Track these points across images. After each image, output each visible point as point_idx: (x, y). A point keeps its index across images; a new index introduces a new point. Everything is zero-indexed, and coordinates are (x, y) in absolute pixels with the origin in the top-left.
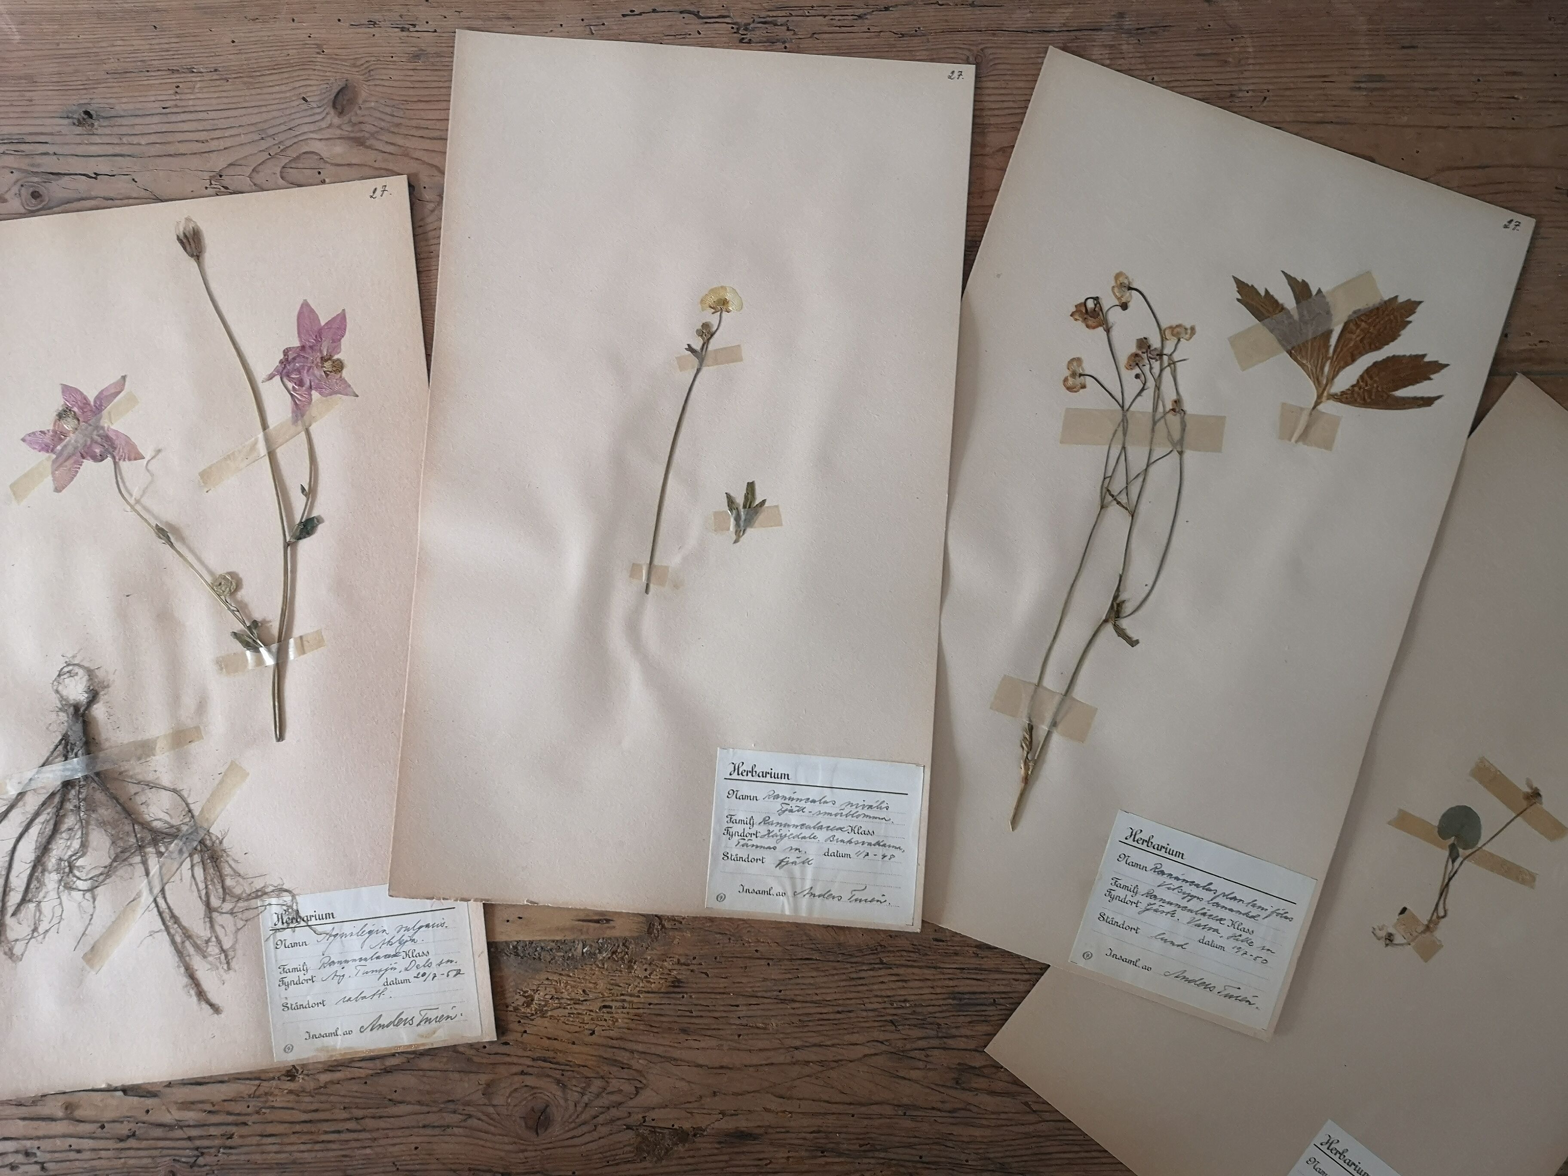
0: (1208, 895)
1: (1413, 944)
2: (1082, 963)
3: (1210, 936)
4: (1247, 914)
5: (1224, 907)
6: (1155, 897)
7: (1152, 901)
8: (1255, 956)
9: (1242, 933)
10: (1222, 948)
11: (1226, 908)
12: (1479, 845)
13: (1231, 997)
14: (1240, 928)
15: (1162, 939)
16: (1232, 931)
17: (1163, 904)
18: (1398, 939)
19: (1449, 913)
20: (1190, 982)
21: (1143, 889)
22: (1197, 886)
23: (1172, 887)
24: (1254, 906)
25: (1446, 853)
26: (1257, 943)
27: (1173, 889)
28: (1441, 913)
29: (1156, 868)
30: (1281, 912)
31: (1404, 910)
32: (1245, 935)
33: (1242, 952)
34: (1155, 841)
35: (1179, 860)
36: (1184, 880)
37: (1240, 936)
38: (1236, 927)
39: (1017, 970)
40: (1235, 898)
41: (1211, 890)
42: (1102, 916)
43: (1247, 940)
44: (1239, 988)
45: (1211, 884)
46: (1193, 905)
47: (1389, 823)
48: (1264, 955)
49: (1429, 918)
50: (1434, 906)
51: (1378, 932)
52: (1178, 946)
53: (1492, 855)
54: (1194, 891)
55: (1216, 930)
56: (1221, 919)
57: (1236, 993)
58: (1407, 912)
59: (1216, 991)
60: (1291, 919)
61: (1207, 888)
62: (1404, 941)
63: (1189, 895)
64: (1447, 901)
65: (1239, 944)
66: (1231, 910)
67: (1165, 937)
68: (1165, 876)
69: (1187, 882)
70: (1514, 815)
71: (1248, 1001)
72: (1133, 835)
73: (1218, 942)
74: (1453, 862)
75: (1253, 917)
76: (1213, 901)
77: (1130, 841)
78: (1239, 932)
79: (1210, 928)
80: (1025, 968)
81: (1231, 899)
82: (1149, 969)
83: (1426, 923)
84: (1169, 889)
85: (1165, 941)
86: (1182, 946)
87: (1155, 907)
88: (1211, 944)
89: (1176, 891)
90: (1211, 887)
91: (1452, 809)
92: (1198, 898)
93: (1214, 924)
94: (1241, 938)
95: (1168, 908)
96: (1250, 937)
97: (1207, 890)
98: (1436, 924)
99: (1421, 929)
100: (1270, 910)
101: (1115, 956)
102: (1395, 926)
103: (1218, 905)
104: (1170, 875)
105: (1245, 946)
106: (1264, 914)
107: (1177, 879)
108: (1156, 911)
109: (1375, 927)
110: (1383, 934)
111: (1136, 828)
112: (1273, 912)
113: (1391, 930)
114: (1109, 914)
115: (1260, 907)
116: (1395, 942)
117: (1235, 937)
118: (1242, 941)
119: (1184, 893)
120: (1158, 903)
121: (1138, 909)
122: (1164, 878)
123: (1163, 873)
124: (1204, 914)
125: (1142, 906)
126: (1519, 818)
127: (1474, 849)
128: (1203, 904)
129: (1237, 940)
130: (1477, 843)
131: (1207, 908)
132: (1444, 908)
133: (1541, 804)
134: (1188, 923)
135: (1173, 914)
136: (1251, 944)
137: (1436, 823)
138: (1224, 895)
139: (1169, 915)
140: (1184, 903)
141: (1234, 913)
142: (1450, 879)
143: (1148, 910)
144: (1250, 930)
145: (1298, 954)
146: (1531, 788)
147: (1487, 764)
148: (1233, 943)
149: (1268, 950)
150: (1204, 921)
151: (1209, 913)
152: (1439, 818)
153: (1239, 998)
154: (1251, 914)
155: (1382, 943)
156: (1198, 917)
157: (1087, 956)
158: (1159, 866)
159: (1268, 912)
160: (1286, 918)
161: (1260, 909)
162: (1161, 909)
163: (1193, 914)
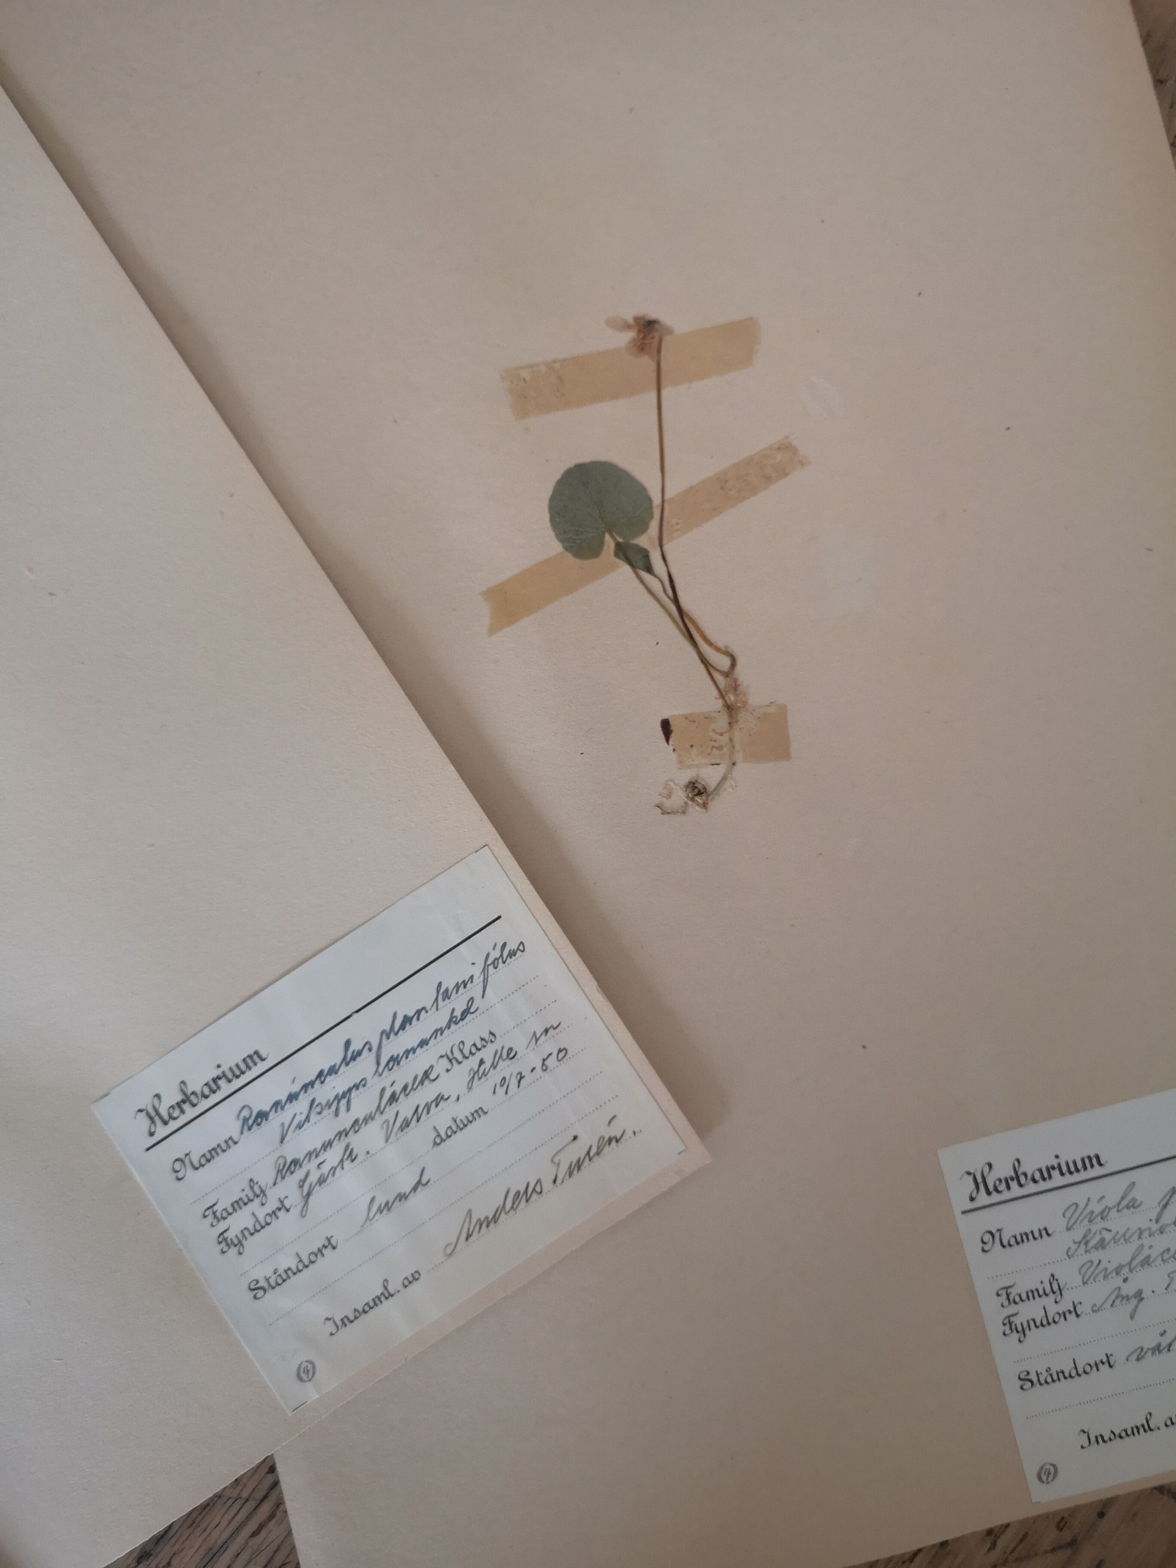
0: (365, 1066)
1: (739, 757)
2: (310, 1393)
3: (441, 1118)
4: (453, 1021)
5: (407, 1053)
6: (295, 1162)
7: (300, 1174)
8: (538, 1064)
9: (479, 1056)
10: (479, 1112)
11: (414, 1050)
12: (657, 500)
13: (579, 1165)
14: (467, 1053)
15: (380, 1210)
16: (462, 1072)
17: (320, 1160)
18: (710, 776)
19: (735, 650)
20: (495, 1219)
21: (265, 1176)
22: (333, 1070)
23: (303, 1117)
24: (447, 995)
25: (625, 569)
26: (518, 1043)
27: (308, 1118)
28: (723, 662)
29: (245, 1120)
30: (496, 954)
31: (666, 727)
32: (487, 1054)
33: (514, 1082)
34: (195, 1085)
35: (261, 1067)
36: (305, 1087)
37: (482, 1062)
38: (460, 1058)
39: (241, 1517)
40: (407, 1020)
41: (359, 1053)
42: (257, 1289)
43: (498, 1057)
44: (575, 1138)
45: (348, 1043)
46: (362, 1104)
47: (493, 629)
48: (548, 1046)
49: (715, 693)
50: (702, 668)
51: (668, 804)
52: (415, 1189)
53: (692, 491)
54: (337, 1085)
55: (439, 1099)
56: (426, 1074)
57: (577, 1151)
58: (673, 727)
59: (547, 1184)
60: (522, 947)
61: (351, 1057)
62: (721, 770)
63: (338, 1098)
64: (709, 634)
65: (495, 1077)
66: (423, 1043)
67: (380, 1200)
68: (272, 1115)
69: (312, 1084)
70: (653, 395)
71: (610, 1140)
72: (153, 1116)
73: (463, 1110)
74: (649, 569)
75: (466, 1013)
76: (383, 1061)
77: (161, 1131)
78: (473, 1062)
79: (428, 1107)
80: (247, 1500)
81: (403, 1027)
82: (415, 1277)
83: (720, 703)
84: (300, 1126)
85: (388, 1206)
86: (419, 1183)
87: (314, 1178)
88: (460, 1126)
89: (314, 1117)
90: (355, 1046)
91: (552, 499)
92: (356, 1086)
93: (426, 1094)
94: (487, 1065)
95: (332, 1157)
96: (497, 1046)
97: (354, 1058)
98: (735, 688)
99: (723, 720)
100: (477, 971)
101: (346, 1321)
102: (682, 764)
103: (395, 1060)
104: (277, 1105)
105: (507, 1069)
106: (475, 989)
107: (292, 1097)
108: (322, 1181)
109: (658, 800)
110: (680, 796)
111: (146, 1102)
112: (485, 970)
113: (686, 776)
114: (262, 1272)
115: (457, 987)
116: (712, 783)
117: (477, 1075)
118: (494, 1066)
119: (329, 1105)
120: (312, 1165)
121: (295, 1212)
122: (276, 1120)
123: (262, 1116)
124: (393, 1098)
125: (294, 1199)
126: (665, 392)
127: (657, 513)
128: (375, 1086)
129: (485, 1074)
130: (650, 500)
131: (387, 1084)
132: (718, 649)
133: (670, 331)
134: (387, 1140)
135: (350, 1155)
136: (511, 1054)
137: (557, 547)
138: (386, 1034)
139: (347, 1164)
140: (345, 1120)
141: (432, 1042)
142: (676, 600)
143: (309, 1194)
144: (486, 1036)
145: (591, 985)
146: (629, 327)
147: (525, 374)
148: (483, 1088)
149: (546, 1031)
150: (405, 1106)
151: (398, 1088)
152: (551, 533)
153: (594, 1151)
154: (458, 1013)
155: (695, 810)
156: (390, 1114)
157: (305, 1373)
158: (245, 1113)
159: (478, 980)
160: (512, 954)
161: (461, 989)
162: (325, 1168)
163: (379, 1120)
